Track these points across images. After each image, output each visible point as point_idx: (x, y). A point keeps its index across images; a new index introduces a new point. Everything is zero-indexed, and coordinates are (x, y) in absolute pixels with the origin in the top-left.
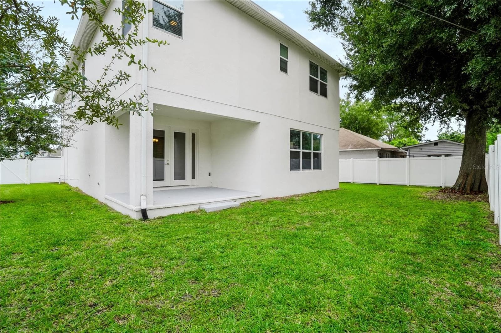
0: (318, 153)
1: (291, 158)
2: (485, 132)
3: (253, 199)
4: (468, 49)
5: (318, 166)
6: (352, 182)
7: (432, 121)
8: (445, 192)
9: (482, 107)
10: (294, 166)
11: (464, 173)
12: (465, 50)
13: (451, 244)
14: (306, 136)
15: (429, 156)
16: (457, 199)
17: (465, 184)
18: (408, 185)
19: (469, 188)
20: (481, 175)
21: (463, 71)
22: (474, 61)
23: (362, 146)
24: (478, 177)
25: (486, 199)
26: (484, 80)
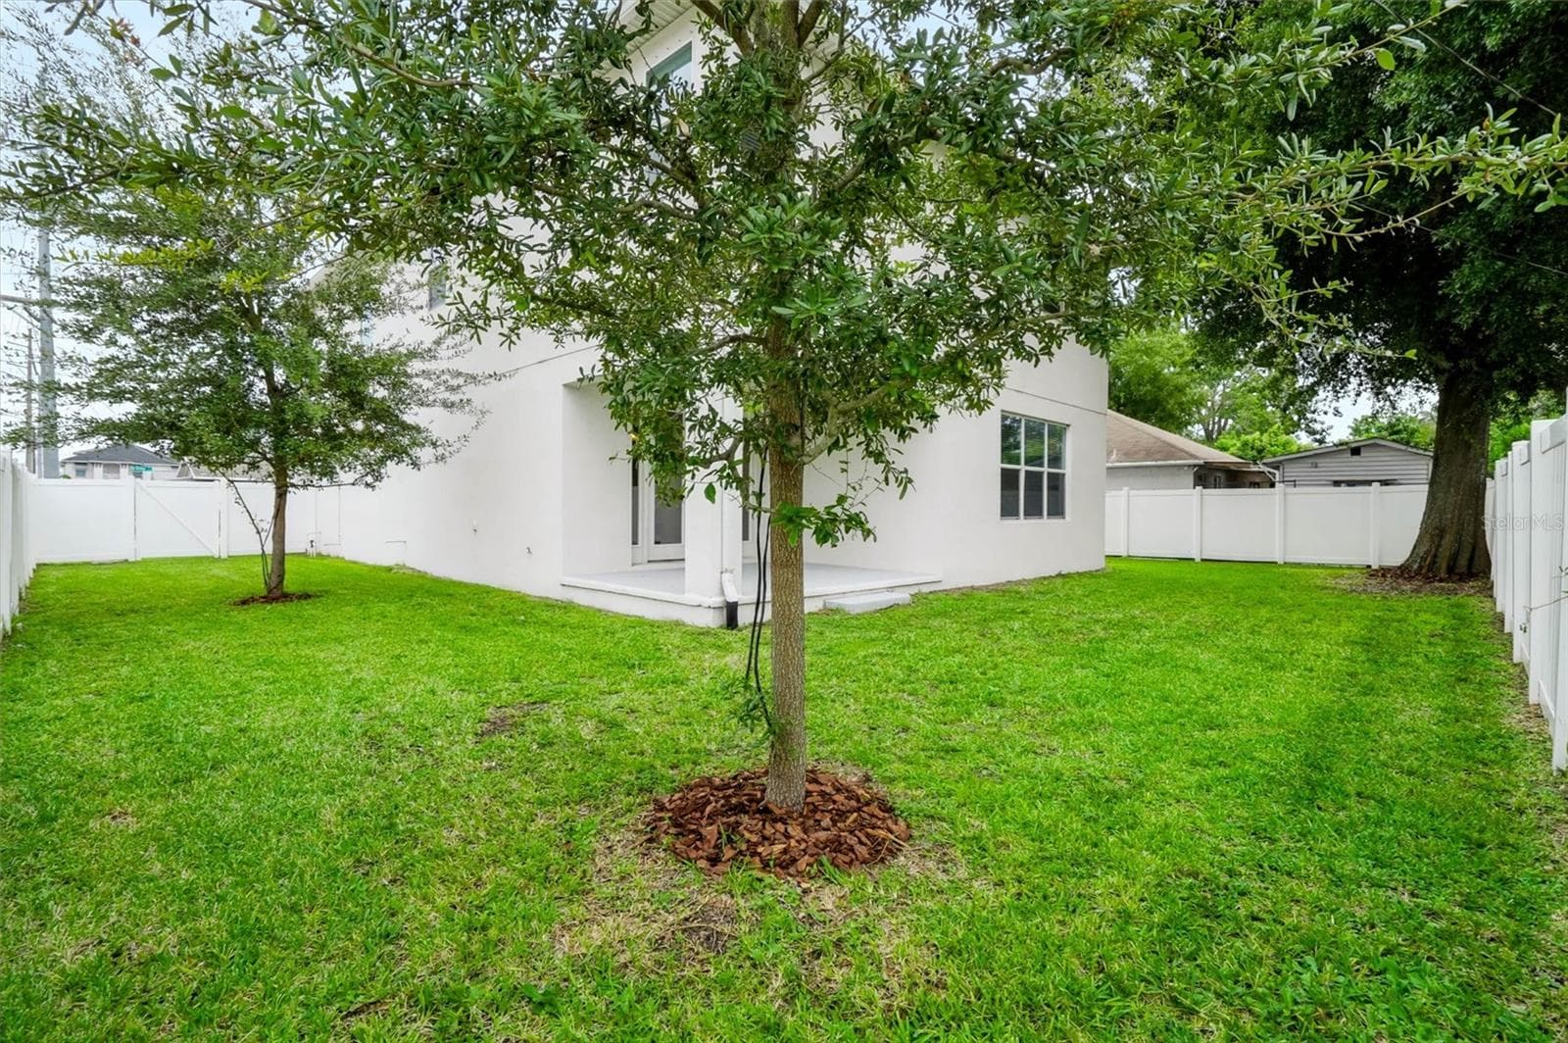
0: (1058, 474)
1: (1003, 488)
2: (1487, 424)
3: (925, 589)
4: (1453, 244)
5: (1057, 510)
6: (1124, 554)
7: (1352, 394)
8: (1383, 576)
9: (1482, 363)
10: (1008, 510)
11: (1433, 529)
12: (1447, 245)
13: (1419, 661)
14: (1035, 429)
15: (1337, 483)
16: (1417, 591)
17: (1435, 556)
18: (1281, 562)
19: (1444, 566)
20: (1475, 532)
21: (1441, 288)
22: (1466, 269)
23: (1149, 454)
24: (1468, 539)
25: (1488, 590)
26: (1487, 311)
